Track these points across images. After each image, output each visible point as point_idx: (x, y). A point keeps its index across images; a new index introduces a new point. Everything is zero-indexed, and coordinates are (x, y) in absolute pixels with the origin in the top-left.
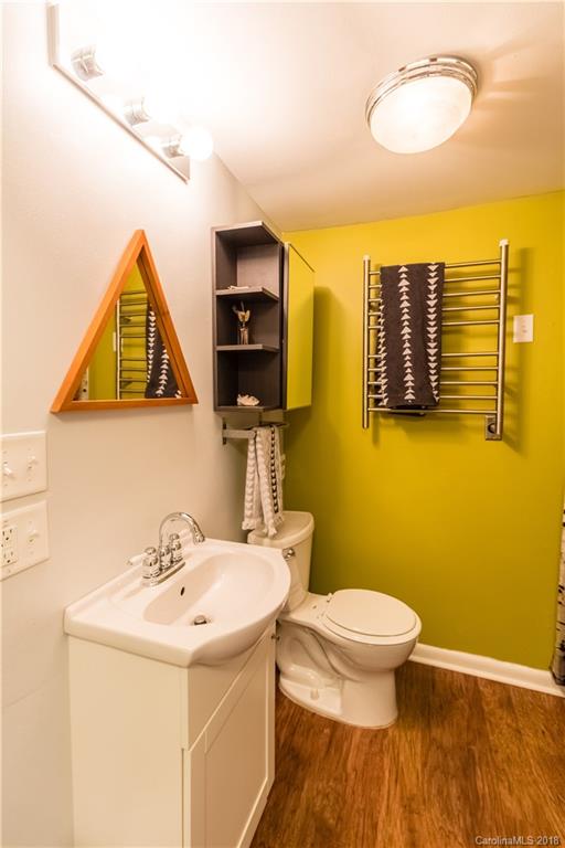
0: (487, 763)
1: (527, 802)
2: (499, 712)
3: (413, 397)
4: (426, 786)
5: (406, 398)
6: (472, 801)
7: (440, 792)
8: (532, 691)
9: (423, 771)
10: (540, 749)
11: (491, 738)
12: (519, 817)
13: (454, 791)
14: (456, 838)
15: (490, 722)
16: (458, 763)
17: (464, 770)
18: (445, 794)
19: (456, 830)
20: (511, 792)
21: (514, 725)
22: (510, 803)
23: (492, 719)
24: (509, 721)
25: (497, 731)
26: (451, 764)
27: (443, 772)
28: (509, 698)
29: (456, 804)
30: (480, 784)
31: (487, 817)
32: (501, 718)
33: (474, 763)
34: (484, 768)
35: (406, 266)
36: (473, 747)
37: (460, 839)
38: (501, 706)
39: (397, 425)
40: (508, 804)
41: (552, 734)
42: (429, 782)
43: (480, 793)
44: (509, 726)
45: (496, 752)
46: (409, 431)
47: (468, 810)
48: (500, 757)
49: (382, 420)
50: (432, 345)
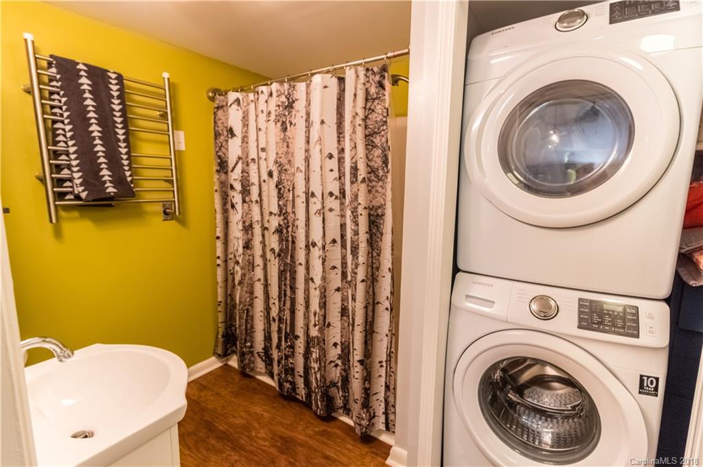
0: (217, 418)
1: (243, 414)
2: (202, 394)
3: (115, 190)
4: (199, 455)
5: (108, 191)
6: (224, 437)
7: (208, 450)
8: (208, 373)
9: (192, 452)
10: (231, 392)
11: (209, 407)
12: (245, 422)
13: (213, 442)
14: (230, 455)
15: (202, 401)
16: (204, 431)
17: (210, 430)
18: (211, 447)
19: (228, 453)
20: (234, 417)
21: (213, 393)
22: (238, 421)
23: (202, 399)
24: (210, 393)
25: (209, 402)
26: (202, 434)
27: (201, 441)
28: (201, 384)
29: (219, 445)
30: (221, 428)
31: (234, 435)
32: (206, 396)
33: (211, 423)
34: (217, 420)
35: (85, 65)
36: (205, 418)
37: (233, 454)
38: (201, 390)
39: (82, 216)
40: (238, 422)
41: (230, 382)
42: (200, 452)
43: (225, 430)
44: (212, 395)
45: (216, 410)
46: (96, 221)
47: (226, 441)
48: (219, 410)
49: (63, 213)
50: (123, 145)
